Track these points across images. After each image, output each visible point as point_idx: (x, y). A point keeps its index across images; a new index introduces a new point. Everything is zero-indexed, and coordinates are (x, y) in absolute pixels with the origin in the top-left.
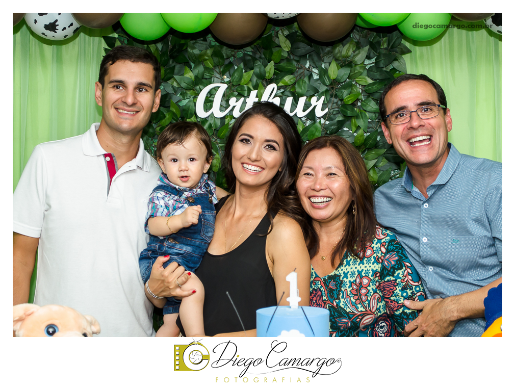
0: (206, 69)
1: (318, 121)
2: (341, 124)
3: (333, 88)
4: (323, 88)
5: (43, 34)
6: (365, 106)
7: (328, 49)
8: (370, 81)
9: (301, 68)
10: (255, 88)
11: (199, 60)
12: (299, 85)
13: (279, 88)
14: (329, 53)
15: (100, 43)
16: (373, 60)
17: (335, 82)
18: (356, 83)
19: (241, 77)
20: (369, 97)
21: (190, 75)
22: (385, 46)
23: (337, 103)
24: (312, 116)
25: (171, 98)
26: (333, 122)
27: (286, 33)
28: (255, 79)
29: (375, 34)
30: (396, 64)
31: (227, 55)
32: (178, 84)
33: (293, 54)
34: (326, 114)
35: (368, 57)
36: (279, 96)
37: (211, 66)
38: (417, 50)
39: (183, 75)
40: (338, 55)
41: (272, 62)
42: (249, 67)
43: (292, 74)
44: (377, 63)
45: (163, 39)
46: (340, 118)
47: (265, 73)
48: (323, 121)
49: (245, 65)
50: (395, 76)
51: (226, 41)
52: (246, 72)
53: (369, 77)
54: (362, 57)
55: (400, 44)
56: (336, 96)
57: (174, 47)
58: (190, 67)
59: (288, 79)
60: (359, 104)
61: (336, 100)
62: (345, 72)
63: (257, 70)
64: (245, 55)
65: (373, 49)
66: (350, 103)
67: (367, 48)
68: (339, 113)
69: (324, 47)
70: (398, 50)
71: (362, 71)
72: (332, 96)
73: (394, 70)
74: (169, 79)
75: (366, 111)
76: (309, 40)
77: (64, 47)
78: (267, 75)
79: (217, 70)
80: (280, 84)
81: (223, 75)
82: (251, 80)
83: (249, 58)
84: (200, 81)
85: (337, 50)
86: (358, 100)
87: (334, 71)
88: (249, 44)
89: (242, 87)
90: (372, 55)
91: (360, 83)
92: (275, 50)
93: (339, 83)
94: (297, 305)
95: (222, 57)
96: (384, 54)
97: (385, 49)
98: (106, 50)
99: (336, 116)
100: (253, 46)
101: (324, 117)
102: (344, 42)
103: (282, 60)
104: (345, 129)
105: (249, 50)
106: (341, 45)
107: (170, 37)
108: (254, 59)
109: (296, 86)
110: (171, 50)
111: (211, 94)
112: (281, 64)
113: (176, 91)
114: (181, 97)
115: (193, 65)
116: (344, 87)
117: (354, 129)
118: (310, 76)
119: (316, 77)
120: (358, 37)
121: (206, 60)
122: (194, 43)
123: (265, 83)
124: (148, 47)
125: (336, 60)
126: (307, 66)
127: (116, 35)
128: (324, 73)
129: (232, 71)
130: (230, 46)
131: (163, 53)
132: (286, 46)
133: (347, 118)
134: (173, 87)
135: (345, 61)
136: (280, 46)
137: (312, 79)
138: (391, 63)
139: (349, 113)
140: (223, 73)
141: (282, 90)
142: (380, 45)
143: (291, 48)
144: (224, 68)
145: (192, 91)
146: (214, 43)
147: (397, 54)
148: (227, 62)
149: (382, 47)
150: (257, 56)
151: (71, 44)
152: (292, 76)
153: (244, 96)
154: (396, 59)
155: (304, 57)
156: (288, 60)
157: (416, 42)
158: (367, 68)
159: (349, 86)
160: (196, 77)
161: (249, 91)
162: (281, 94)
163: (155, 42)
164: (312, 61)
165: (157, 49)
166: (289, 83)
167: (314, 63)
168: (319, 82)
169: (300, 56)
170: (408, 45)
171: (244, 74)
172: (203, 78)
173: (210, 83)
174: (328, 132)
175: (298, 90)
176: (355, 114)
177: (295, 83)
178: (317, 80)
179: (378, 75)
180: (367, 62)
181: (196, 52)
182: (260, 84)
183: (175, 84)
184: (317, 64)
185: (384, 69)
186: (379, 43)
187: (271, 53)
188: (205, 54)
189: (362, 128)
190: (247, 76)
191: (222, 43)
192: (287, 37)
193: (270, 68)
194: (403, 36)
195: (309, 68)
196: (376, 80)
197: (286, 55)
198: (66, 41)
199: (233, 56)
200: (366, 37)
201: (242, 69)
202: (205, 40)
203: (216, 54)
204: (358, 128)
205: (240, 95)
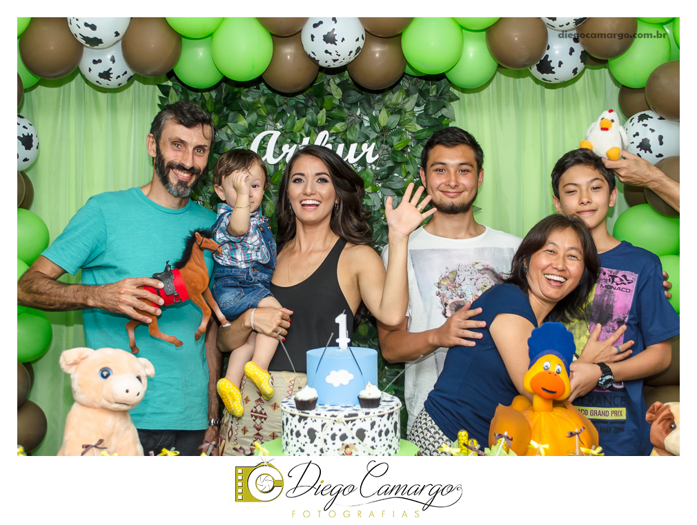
0: (260, 116)
1: (369, 167)
2: (391, 170)
3: (383, 135)
4: (373, 135)
5: (97, 82)
6: (415, 152)
7: (379, 97)
8: (420, 128)
9: (352, 115)
10: (308, 135)
11: (252, 108)
12: (350, 131)
13: (331, 135)
14: (379, 100)
15: (154, 91)
16: (423, 107)
17: (385, 129)
18: (406, 130)
19: (293, 125)
20: (418, 143)
21: (243, 122)
22: (434, 93)
23: (387, 149)
24: (363, 162)
25: (224, 145)
26: (383, 168)
27: (338, 81)
28: (307, 126)
29: (424, 81)
30: (444, 111)
31: (279, 103)
32: (232, 131)
33: (344, 102)
34: (377, 161)
35: (418, 105)
36: (331, 143)
37: (264, 114)
38: (466, 97)
39: (236, 122)
40: (388, 103)
41: (324, 109)
42: (301, 114)
43: (344, 121)
44: (426, 110)
45: (216, 87)
46: (390, 164)
47: (317, 120)
48: (374, 167)
49: (297, 112)
50: (443, 122)
51: (278, 89)
52: (298, 119)
53: (418, 124)
54: (411, 105)
55: (448, 91)
56: (386, 143)
57: (228, 95)
58: (244, 115)
59: (339, 126)
60: (409, 150)
61: (386, 147)
62: (395, 119)
63: (309, 117)
64: (297, 102)
65: (422, 96)
66: (400, 149)
67: (416, 95)
68: (389, 159)
69: (375, 95)
70: (446, 97)
71: (411, 118)
72: (382, 143)
73: (443, 117)
74: (223, 126)
75: (415, 157)
76: (361, 88)
77: (118, 94)
78: (319, 122)
79: (271, 117)
80: (332, 131)
81: (276, 122)
82: (303, 128)
83: (302, 105)
84: (253, 129)
85: (387, 98)
86: (407, 146)
87: (384, 118)
88: (301, 92)
89: (295, 134)
90: (421, 102)
91: (410, 130)
92: (327, 98)
93: (390, 130)
94: (346, 345)
95: (275, 105)
96: (432, 101)
97: (434, 96)
98: (160, 98)
99: (387, 162)
100: (304, 94)
101: (374, 163)
102: (394, 89)
103: (333, 108)
104: (396, 175)
105: (301, 97)
106: (391, 93)
107: (224, 85)
108: (306, 107)
109: (348, 133)
110: (225, 98)
111: (265, 141)
112: (333, 112)
113: (230, 139)
114: (235, 144)
115: (246, 113)
116: (394, 134)
117: (404, 174)
118: (361, 123)
119: (366, 124)
120: (407, 85)
121: (260, 107)
122: (247, 92)
123: (317, 130)
124: (202, 95)
125: (387, 107)
126: (358, 113)
127: (170, 83)
128: (374, 120)
129: (285, 119)
130: (282, 94)
131: (217, 101)
132: (337, 93)
133: (397, 164)
134: (227, 134)
135: (395, 109)
136: (331, 94)
137: (362, 126)
138: (439, 110)
139: (399, 159)
140: (276, 121)
141: (334, 137)
142: (429, 93)
143: (342, 96)
144: (277, 115)
145: (245, 138)
146: (267, 91)
147: (445, 102)
148: (279, 110)
149: (431, 95)
150: (310, 104)
151: (126, 91)
152: (343, 123)
153: (296, 143)
154: (444, 107)
155: (355, 104)
156: (339, 107)
157: (463, 90)
158: (416, 115)
159: (399, 133)
160: (250, 124)
161: (302, 137)
162: (332, 141)
163: (209, 90)
164: (363, 108)
165: (211, 97)
166: (341, 130)
167: (365, 110)
168: (370, 129)
169: (351, 104)
170: (456, 92)
171: (297, 121)
172: (257, 125)
173: (264, 130)
174: (379, 178)
175: (349, 137)
176: (405, 160)
177: (346, 130)
178: (368, 127)
179: (427, 122)
180: (416, 109)
181: (249, 99)
182: (313, 131)
183: (229, 132)
184: (368, 111)
185: (433, 116)
186: (428, 91)
187: (323, 101)
188: (259, 102)
189: (412, 174)
190: (300, 123)
191: (275, 91)
192: (338, 85)
193: (322, 116)
194: (450, 83)
195: (360, 115)
196: (425, 127)
197: (337, 103)
198: (120, 89)
199: (286, 103)
200: (415, 84)
201: (295, 117)
202: (258, 88)
203: (270, 102)
204: (408, 173)
205: (293, 142)
